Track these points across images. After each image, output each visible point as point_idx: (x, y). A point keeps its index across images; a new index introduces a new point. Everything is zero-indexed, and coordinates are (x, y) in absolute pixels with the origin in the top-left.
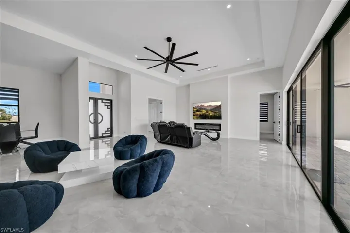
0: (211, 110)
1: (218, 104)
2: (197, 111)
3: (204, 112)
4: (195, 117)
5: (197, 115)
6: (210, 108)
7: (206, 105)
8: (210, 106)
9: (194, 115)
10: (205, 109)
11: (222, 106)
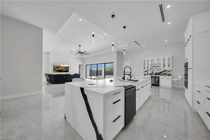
0: (64, 68)
1: (68, 66)
2: (56, 68)
3: (61, 69)
4: (54, 71)
5: (56, 70)
6: (64, 67)
7: (62, 65)
8: (64, 66)
9: (54, 70)
10: (61, 67)
11: (69, 67)
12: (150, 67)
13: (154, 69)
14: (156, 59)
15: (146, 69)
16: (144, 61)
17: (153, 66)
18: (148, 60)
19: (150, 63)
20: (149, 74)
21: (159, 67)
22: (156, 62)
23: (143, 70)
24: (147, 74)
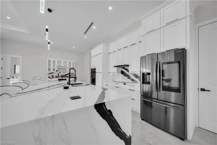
12: (56, 69)
13: (60, 71)
14: (62, 61)
15: (52, 71)
16: (50, 61)
17: (59, 68)
18: (54, 62)
19: (56, 64)
20: (55, 76)
21: (65, 70)
22: (62, 65)
23: (48, 72)
24: (52, 76)
